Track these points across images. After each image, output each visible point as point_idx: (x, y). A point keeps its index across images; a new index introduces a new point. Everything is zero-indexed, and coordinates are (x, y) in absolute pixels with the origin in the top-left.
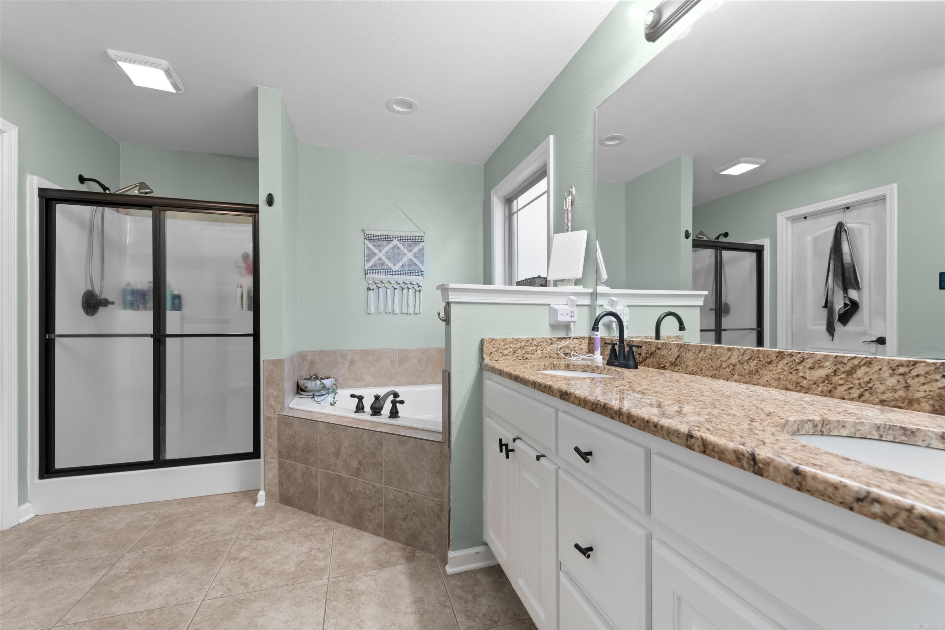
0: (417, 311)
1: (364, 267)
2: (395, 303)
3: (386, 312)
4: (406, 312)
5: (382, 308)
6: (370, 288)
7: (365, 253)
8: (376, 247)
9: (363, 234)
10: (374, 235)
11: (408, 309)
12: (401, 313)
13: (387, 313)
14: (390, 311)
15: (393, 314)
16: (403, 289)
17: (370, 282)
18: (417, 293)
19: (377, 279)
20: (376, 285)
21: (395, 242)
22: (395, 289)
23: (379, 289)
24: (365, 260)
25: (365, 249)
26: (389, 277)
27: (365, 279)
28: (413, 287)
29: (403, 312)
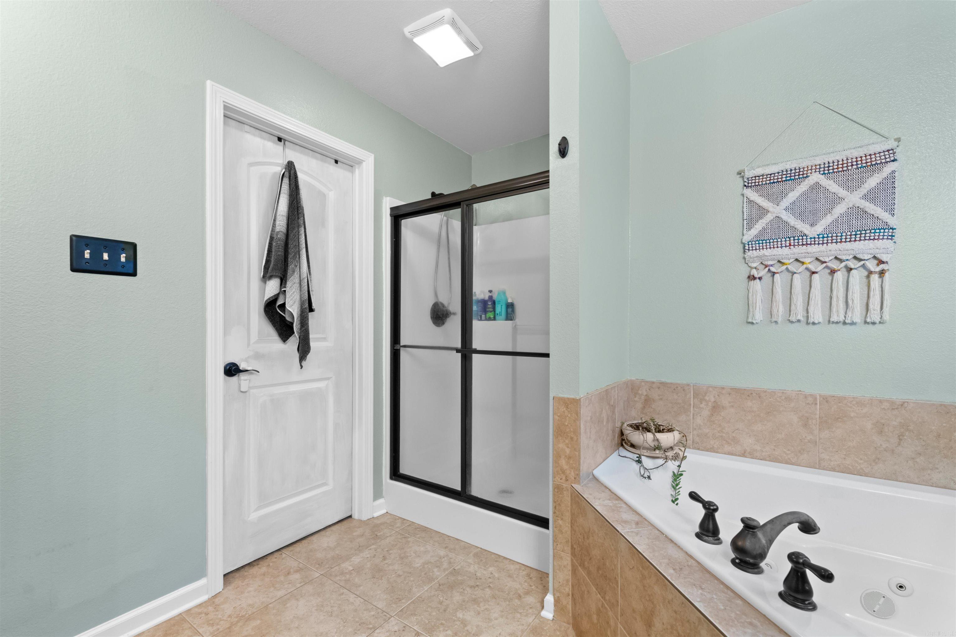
0: (874, 316)
1: (742, 239)
2: (812, 303)
3: (789, 320)
4: (842, 318)
5: (780, 313)
6: (753, 276)
7: (743, 213)
8: (768, 197)
9: (741, 179)
10: (763, 176)
11: (846, 313)
12: (829, 321)
13: (792, 322)
14: (800, 317)
15: (808, 323)
16: (833, 272)
17: (754, 265)
18: (875, 278)
19: (770, 258)
20: (767, 269)
21: (815, 177)
22: (814, 273)
23: (773, 276)
24: (743, 226)
25: (745, 205)
26: (798, 251)
27: (743, 261)
28: (863, 266)
29: (832, 320)
